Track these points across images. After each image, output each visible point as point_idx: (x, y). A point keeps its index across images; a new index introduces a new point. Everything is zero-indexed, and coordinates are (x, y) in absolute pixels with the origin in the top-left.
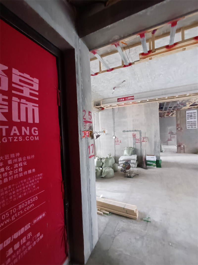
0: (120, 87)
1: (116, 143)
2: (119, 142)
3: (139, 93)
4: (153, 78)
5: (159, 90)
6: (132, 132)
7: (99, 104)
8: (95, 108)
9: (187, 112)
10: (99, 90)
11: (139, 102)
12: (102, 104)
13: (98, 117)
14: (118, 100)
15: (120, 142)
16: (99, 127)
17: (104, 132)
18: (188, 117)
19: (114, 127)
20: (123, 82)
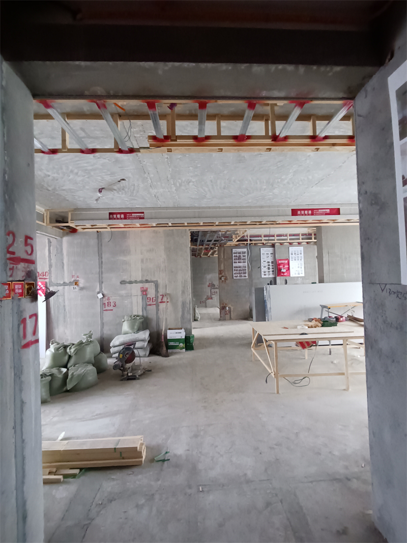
0: (115, 190)
1: (104, 309)
2: (112, 305)
3: (153, 208)
4: (178, 185)
5: (188, 208)
6: (141, 285)
7: (63, 219)
8: (53, 227)
9: (234, 250)
10: (64, 188)
11: (155, 225)
12: (71, 220)
13: (62, 249)
14: (111, 216)
15: (115, 306)
16: (64, 271)
17: (76, 284)
18: (235, 259)
19: (101, 273)
20: (119, 180)
